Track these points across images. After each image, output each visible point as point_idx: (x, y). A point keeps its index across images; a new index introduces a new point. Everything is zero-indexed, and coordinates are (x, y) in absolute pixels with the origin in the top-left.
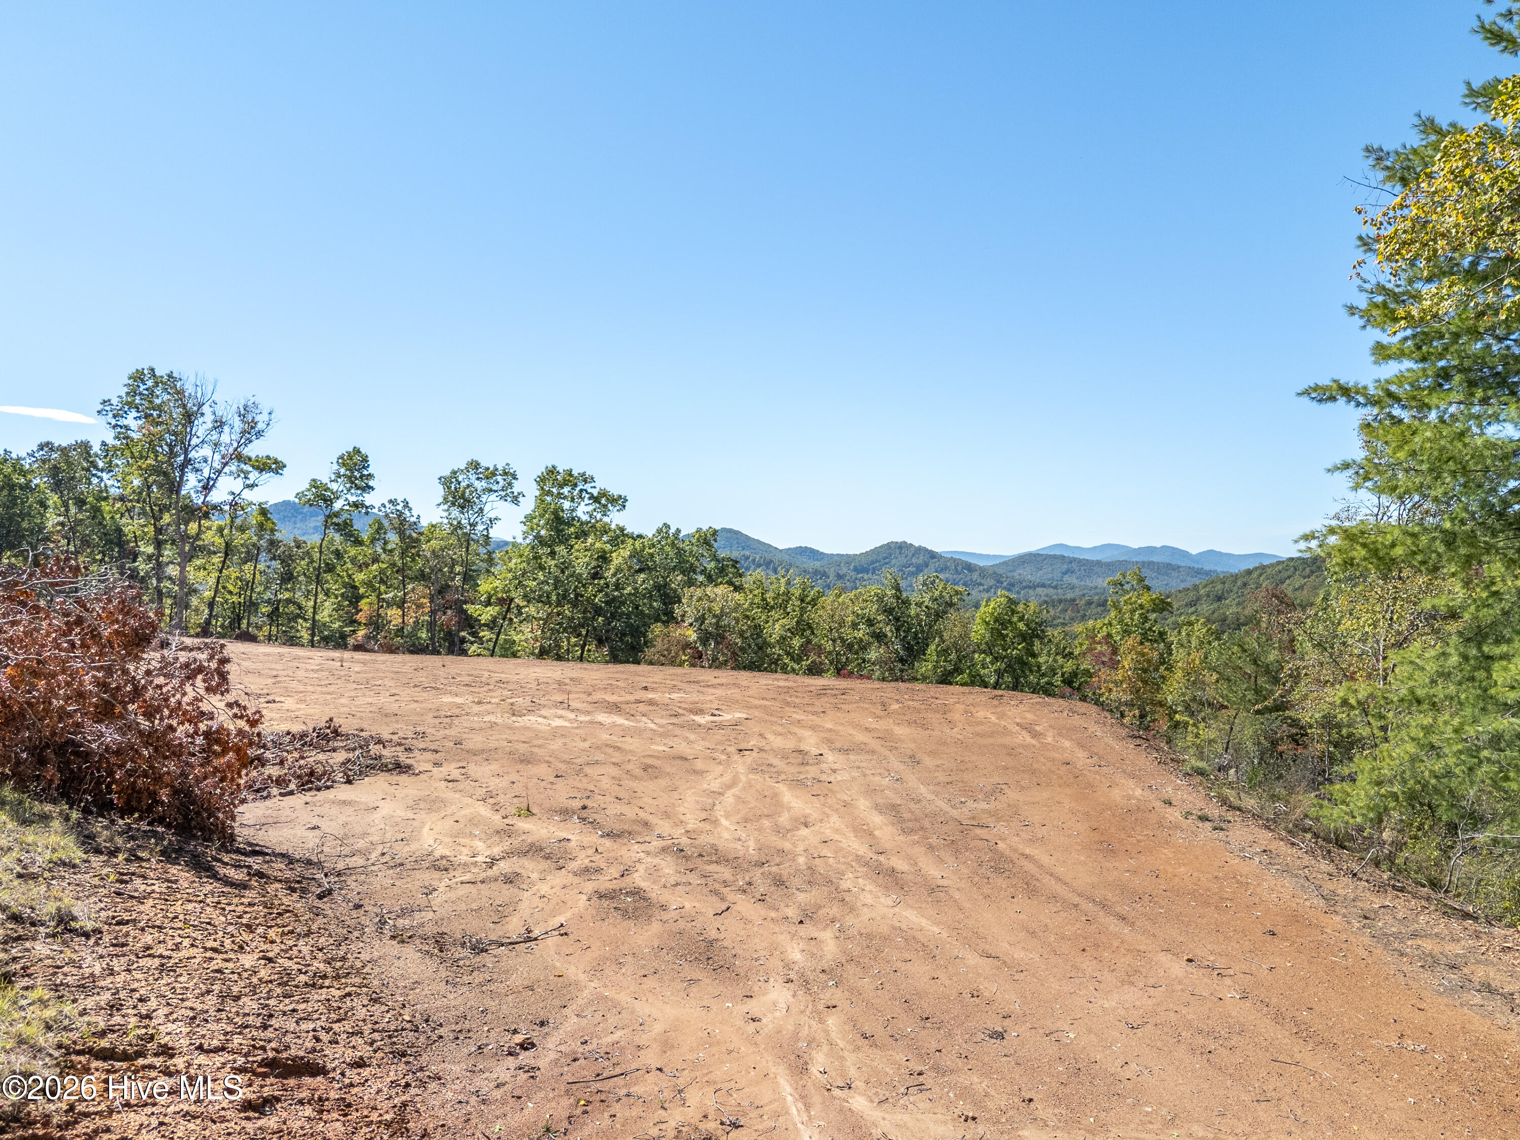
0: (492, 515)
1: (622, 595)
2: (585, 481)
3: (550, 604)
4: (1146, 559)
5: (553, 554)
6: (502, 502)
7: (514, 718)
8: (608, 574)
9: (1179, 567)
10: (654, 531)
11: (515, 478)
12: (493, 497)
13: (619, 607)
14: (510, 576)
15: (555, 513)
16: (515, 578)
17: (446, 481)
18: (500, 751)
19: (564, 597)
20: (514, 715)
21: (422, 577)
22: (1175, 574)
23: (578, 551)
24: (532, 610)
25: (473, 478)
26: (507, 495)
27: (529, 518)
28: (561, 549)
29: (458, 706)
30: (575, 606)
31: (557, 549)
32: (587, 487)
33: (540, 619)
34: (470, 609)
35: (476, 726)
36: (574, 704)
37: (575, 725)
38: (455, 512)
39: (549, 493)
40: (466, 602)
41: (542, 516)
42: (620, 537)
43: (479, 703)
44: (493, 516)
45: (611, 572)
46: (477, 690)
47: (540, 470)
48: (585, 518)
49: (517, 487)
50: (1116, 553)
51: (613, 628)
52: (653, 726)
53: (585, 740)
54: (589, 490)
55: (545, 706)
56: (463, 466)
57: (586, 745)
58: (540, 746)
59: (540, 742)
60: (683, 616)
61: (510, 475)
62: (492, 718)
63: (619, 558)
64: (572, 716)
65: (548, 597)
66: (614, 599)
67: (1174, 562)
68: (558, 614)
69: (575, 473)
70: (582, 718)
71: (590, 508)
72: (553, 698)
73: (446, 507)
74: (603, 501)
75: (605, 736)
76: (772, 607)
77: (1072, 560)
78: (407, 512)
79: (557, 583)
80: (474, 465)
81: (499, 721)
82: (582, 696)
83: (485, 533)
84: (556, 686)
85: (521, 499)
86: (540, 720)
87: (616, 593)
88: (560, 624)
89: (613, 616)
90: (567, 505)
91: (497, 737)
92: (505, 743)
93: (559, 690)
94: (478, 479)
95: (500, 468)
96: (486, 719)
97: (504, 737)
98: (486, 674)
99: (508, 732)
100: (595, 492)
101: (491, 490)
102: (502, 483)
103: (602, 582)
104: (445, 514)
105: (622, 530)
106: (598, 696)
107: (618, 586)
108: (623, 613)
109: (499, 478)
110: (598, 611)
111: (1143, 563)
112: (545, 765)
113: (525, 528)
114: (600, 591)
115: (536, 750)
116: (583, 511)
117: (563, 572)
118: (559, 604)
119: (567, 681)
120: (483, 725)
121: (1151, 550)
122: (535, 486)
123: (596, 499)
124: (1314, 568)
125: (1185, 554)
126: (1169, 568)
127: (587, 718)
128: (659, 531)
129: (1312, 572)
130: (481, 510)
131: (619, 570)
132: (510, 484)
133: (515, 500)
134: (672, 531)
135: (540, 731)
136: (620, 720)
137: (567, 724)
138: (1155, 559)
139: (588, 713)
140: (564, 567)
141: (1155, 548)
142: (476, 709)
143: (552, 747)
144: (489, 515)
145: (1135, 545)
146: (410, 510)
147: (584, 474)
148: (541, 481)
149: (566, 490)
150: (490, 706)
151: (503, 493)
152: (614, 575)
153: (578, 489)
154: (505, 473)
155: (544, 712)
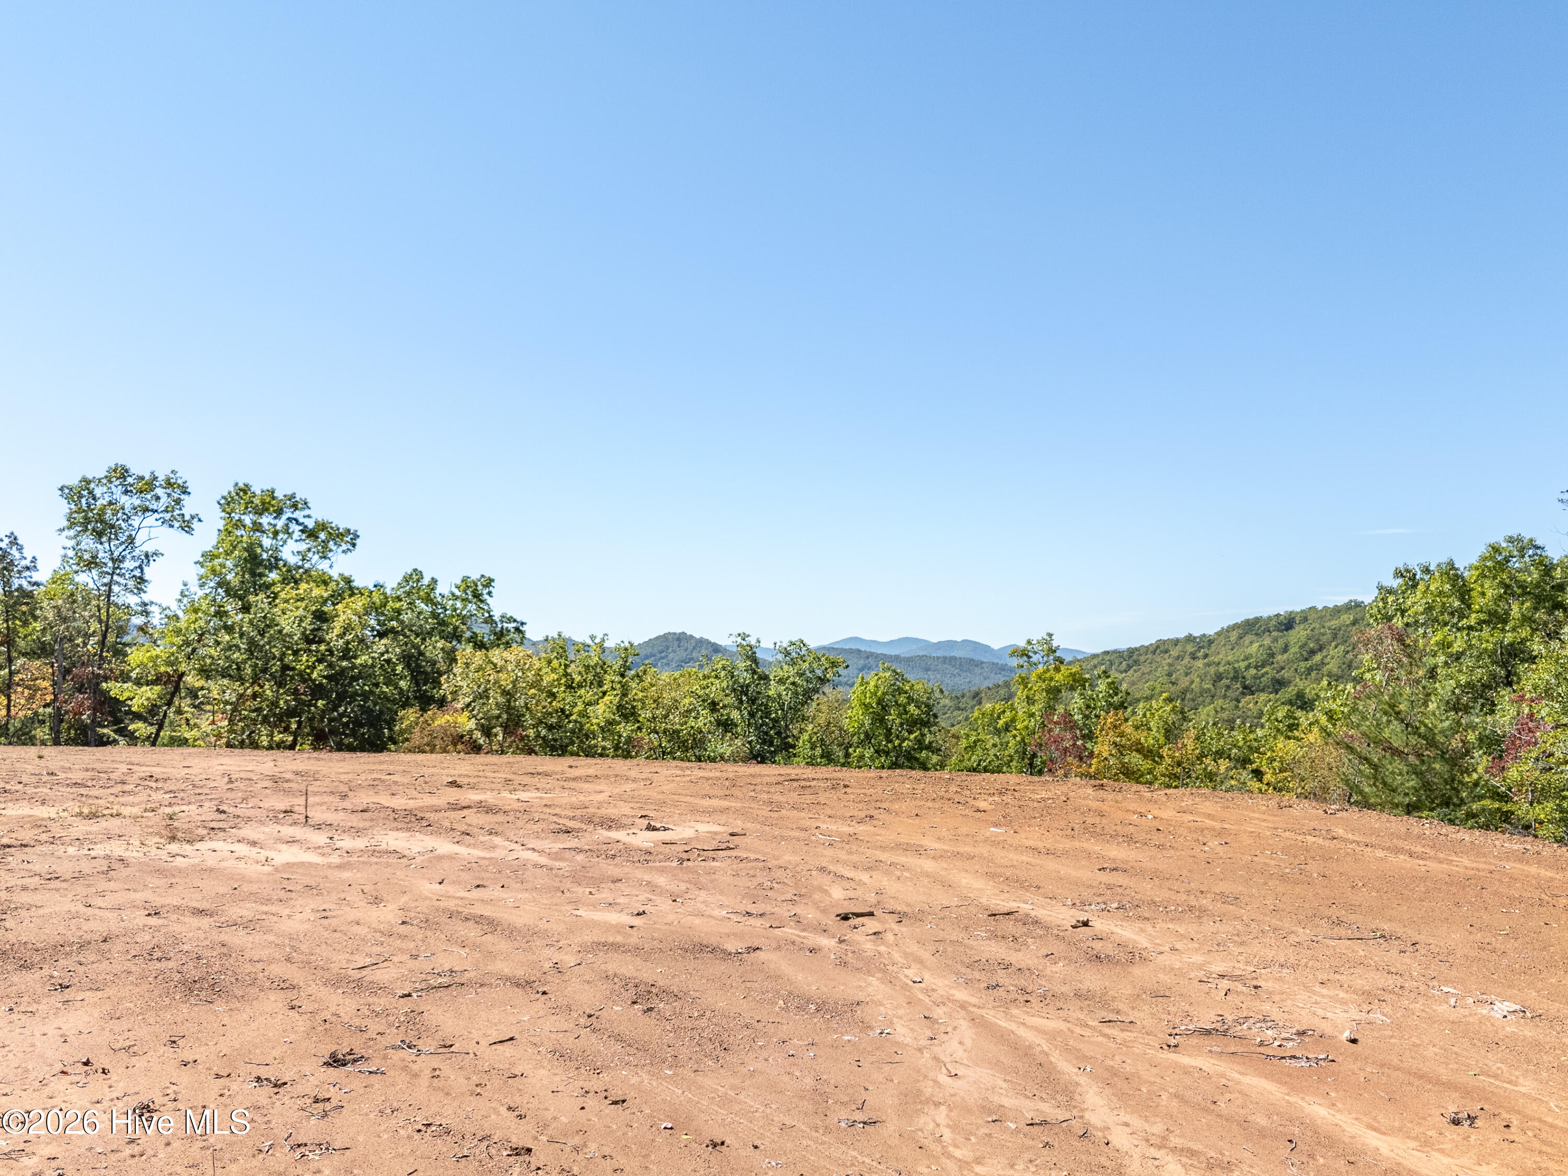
0: (149, 548)
1: (354, 667)
2: (295, 507)
3: (242, 680)
4: (947, 654)
5: (246, 609)
6: (165, 528)
7: (174, 847)
8: (332, 636)
9: (982, 663)
10: (399, 578)
11: (185, 492)
12: (151, 519)
13: (350, 684)
14: (178, 640)
15: (250, 549)
16: (187, 643)
17: (72, 494)
18: (117, 946)
19: (265, 670)
20: (173, 838)
21: (42, 651)
22: (977, 671)
23: (287, 601)
24: (214, 688)
25: (118, 492)
26: (173, 518)
27: (209, 556)
28: (259, 600)
29: (39, 824)
30: (280, 685)
31: (252, 598)
32: (298, 515)
33: (227, 703)
34: (114, 688)
35: (65, 868)
36: (317, 815)
37: (335, 859)
38: (88, 542)
39: (239, 524)
40: (106, 679)
41: (227, 553)
42: (348, 588)
43: (93, 816)
44: (151, 550)
45: (336, 632)
46: (94, 792)
47: (227, 488)
48: (293, 560)
49: (189, 507)
50: (914, 647)
51: (342, 715)
52: (534, 857)
53: (377, 901)
54: (301, 520)
55: (249, 819)
56: (102, 474)
57: (388, 914)
58: (249, 925)
59: (246, 911)
60: (454, 693)
61: (181, 489)
62: (117, 849)
63: (345, 613)
64: (320, 838)
65: (238, 669)
66: (343, 670)
67: (976, 658)
68: (255, 696)
69: (279, 494)
70: (347, 843)
71: (303, 547)
72: (266, 804)
73: (72, 533)
74: (323, 536)
75: (429, 888)
76: (580, 686)
77: (869, 655)
78: (14, 551)
79: (253, 646)
80: (121, 473)
81: (133, 854)
82: (327, 799)
83: (137, 573)
84: (267, 784)
85: (195, 524)
86: (242, 849)
87: (344, 664)
88: (258, 710)
89: (341, 697)
90: (267, 542)
91: (121, 898)
92: (140, 919)
93: (277, 790)
94: (126, 492)
95: (161, 478)
96: (99, 850)
97: (139, 897)
98: (123, 768)
99: (153, 881)
100: (310, 524)
101: (146, 510)
102: (164, 499)
103: (323, 647)
104: (72, 543)
105: (348, 581)
106: (364, 799)
107: (346, 654)
108: (356, 694)
109: (159, 491)
110: (318, 691)
111: (945, 658)
112: (274, 1001)
113: (202, 571)
114: (320, 661)
115: (237, 938)
116: (291, 551)
117: (262, 635)
118: (255, 680)
119: (288, 776)
120: (86, 866)
121: (951, 644)
122: (218, 513)
123: (311, 534)
124: (1131, 662)
125: (986, 649)
126: (973, 664)
127: (360, 843)
128: (407, 578)
129: (1129, 667)
130: (131, 540)
131: (347, 629)
132: (178, 501)
133: (187, 527)
134: (426, 581)
135: (243, 878)
136: (445, 846)
137: (312, 858)
138: (958, 654)
139: (358, 832)
140: (267, 625)
141: (956, 642)
142: (81, 828)
143: (288, 926)
144: (145, 548)
145: (935, 640)
146: (20, 549)
147: (293, 496)
148: (227, 504)
149: (265, 520)
150: (117, 821)
151: (167, 516)
152: (341, 636)
153: (284, 518)
154: (169, 484)
155: (248, 832)
